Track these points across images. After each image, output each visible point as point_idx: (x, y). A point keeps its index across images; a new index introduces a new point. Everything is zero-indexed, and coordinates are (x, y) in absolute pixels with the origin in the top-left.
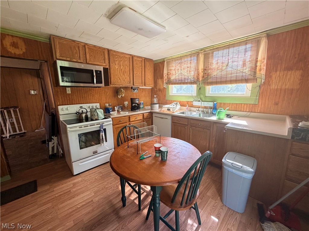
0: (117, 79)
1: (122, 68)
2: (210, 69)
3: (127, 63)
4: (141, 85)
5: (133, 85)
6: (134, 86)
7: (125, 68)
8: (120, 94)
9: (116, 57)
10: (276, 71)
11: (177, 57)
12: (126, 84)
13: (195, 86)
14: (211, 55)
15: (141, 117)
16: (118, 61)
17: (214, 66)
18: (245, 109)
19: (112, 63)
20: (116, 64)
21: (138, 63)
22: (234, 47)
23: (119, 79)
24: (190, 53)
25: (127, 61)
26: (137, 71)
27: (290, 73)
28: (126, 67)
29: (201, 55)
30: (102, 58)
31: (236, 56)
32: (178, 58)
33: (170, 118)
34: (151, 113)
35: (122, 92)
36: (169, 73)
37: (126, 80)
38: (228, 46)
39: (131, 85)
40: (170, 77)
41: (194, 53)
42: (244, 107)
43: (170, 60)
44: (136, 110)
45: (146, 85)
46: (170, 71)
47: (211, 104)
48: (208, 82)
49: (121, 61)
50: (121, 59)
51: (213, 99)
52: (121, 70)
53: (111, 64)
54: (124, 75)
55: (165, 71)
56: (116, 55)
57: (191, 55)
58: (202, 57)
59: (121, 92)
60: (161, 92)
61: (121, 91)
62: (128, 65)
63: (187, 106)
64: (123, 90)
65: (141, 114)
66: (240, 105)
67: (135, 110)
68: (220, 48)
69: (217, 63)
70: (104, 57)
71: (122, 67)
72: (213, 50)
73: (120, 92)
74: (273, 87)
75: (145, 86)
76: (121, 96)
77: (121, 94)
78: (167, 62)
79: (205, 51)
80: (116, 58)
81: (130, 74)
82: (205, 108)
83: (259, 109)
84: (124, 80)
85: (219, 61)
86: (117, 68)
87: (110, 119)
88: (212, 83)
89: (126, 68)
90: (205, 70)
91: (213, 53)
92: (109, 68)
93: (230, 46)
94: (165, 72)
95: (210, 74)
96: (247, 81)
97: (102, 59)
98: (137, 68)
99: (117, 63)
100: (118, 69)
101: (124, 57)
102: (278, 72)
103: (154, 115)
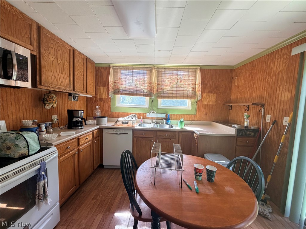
0: (52, 77)
1: (59, 62)
2: (163, 84)
3: (66, 56)
4: (83, 91)
5: (74, 90)
6: (74, 92)
7: (64, 63)
8: (50, 103)
9: (52, 42)
10: (205, 93)
11: (128, 66)
12: (64, 88)
13: (147, 99)
14: (163, 72)
15: (90, 138)
16: (53, 49)
17: (167, 82)
18: (189, 118)
19: (45, 50)
20: (51, 53)
21: (80, 61)
22: (180, 70)
23: (55, 78)
24: (143, 66)
25: (66, 54)
26: (78, 71)
27: (211, 94)
28: (66, 62)
29: (154, 71)
30: (26, 33)
31: (183, 78)
32: (129, 68)
33: (130, 132)
34: (101, 130)
35: (54, 100)
36: (117, 82)
37: (64, 82)
38: (177, 69)
39: (71, 90)
40: (119, 86)
41: (148, 67)
42: (188, 117)
43: (118, 68)
44: (80, 128)
45: (88, 92)
46: (118, 80)
47: (164, 116)
48: (161, 96)
49: (59, 51)
50: (59, 49)
51: (165, 111)
52: (58, 64)
53: (43, 52)
54: (62, 73)
55: (111, 78)
56: (52, 40)
57: (144, 68)
58: (154, 72)
59: (52, 100)
60: (103, 102)
61: (52, 98)
62: (68, 59)
63: (141, 118)
64: (55, 96)
65: (91, 132)
66: (186, 116)
67: (77, 128)
68: (171, 68)
69: (169, 80)
70: (30, 34)
71: (61, 60)
72: (165, 69)
73: (50, 100)
74: (204, 103)
75: (86, 93)
76: (50, 107)
77: (52, 102)
78: (114, 69)
79: (157, 68)
80: (52, 44)
81: (70, 73)
82: (158, 119)
83: (197, 118)
84: (62, 82)
85: (170, 79)
86: (52, 59)
87: (54, 149)
88: (165, 97)
89: (66, 64)
90: (158, 84)
91: (165, 71)
92: (38, 57)
93: (179, 69)
94: (111, 80)
95: (163, 89)
96: (190, 97)
97: (26, 36)
98: (78, 67)
99: (52, 51)
100: (54, 62)
101: (63, 46)
102: (206, 94)
103: (105, 131)
